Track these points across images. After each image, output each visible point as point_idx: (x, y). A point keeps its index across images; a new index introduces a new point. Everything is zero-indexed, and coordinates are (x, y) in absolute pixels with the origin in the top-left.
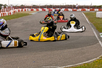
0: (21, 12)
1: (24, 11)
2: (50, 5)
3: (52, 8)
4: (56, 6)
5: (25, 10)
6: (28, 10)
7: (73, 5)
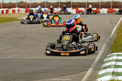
0: (5, 15)
1: (11, 12)
2: (66, 2)
3: (70, 7)
4: (79, 3)
5: (14, 11)
6: (19, 10)
7: (113, 2)
